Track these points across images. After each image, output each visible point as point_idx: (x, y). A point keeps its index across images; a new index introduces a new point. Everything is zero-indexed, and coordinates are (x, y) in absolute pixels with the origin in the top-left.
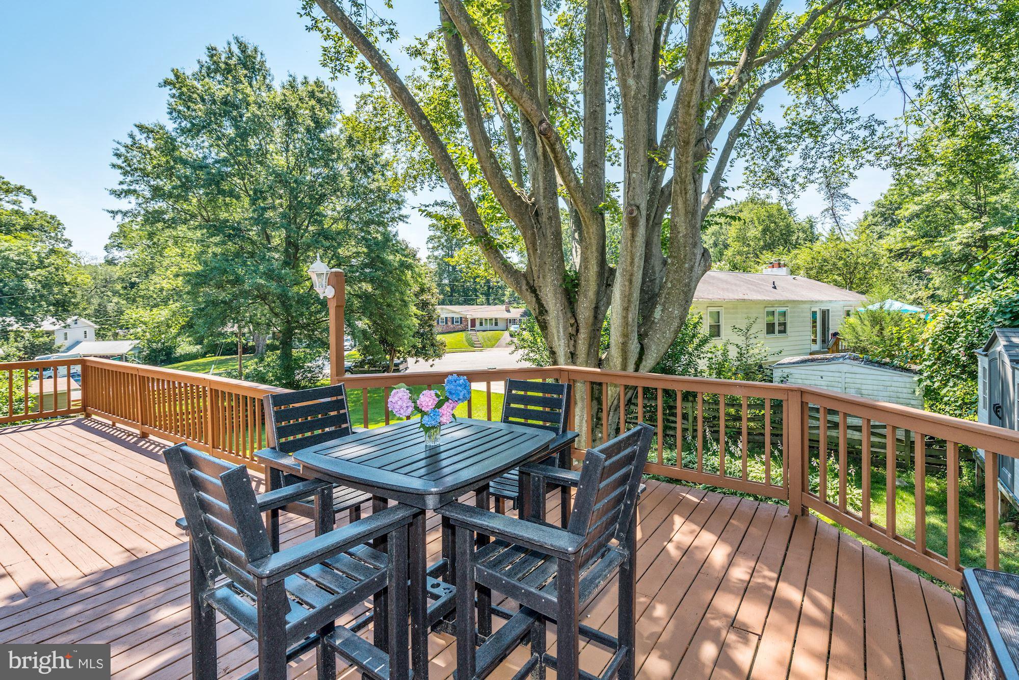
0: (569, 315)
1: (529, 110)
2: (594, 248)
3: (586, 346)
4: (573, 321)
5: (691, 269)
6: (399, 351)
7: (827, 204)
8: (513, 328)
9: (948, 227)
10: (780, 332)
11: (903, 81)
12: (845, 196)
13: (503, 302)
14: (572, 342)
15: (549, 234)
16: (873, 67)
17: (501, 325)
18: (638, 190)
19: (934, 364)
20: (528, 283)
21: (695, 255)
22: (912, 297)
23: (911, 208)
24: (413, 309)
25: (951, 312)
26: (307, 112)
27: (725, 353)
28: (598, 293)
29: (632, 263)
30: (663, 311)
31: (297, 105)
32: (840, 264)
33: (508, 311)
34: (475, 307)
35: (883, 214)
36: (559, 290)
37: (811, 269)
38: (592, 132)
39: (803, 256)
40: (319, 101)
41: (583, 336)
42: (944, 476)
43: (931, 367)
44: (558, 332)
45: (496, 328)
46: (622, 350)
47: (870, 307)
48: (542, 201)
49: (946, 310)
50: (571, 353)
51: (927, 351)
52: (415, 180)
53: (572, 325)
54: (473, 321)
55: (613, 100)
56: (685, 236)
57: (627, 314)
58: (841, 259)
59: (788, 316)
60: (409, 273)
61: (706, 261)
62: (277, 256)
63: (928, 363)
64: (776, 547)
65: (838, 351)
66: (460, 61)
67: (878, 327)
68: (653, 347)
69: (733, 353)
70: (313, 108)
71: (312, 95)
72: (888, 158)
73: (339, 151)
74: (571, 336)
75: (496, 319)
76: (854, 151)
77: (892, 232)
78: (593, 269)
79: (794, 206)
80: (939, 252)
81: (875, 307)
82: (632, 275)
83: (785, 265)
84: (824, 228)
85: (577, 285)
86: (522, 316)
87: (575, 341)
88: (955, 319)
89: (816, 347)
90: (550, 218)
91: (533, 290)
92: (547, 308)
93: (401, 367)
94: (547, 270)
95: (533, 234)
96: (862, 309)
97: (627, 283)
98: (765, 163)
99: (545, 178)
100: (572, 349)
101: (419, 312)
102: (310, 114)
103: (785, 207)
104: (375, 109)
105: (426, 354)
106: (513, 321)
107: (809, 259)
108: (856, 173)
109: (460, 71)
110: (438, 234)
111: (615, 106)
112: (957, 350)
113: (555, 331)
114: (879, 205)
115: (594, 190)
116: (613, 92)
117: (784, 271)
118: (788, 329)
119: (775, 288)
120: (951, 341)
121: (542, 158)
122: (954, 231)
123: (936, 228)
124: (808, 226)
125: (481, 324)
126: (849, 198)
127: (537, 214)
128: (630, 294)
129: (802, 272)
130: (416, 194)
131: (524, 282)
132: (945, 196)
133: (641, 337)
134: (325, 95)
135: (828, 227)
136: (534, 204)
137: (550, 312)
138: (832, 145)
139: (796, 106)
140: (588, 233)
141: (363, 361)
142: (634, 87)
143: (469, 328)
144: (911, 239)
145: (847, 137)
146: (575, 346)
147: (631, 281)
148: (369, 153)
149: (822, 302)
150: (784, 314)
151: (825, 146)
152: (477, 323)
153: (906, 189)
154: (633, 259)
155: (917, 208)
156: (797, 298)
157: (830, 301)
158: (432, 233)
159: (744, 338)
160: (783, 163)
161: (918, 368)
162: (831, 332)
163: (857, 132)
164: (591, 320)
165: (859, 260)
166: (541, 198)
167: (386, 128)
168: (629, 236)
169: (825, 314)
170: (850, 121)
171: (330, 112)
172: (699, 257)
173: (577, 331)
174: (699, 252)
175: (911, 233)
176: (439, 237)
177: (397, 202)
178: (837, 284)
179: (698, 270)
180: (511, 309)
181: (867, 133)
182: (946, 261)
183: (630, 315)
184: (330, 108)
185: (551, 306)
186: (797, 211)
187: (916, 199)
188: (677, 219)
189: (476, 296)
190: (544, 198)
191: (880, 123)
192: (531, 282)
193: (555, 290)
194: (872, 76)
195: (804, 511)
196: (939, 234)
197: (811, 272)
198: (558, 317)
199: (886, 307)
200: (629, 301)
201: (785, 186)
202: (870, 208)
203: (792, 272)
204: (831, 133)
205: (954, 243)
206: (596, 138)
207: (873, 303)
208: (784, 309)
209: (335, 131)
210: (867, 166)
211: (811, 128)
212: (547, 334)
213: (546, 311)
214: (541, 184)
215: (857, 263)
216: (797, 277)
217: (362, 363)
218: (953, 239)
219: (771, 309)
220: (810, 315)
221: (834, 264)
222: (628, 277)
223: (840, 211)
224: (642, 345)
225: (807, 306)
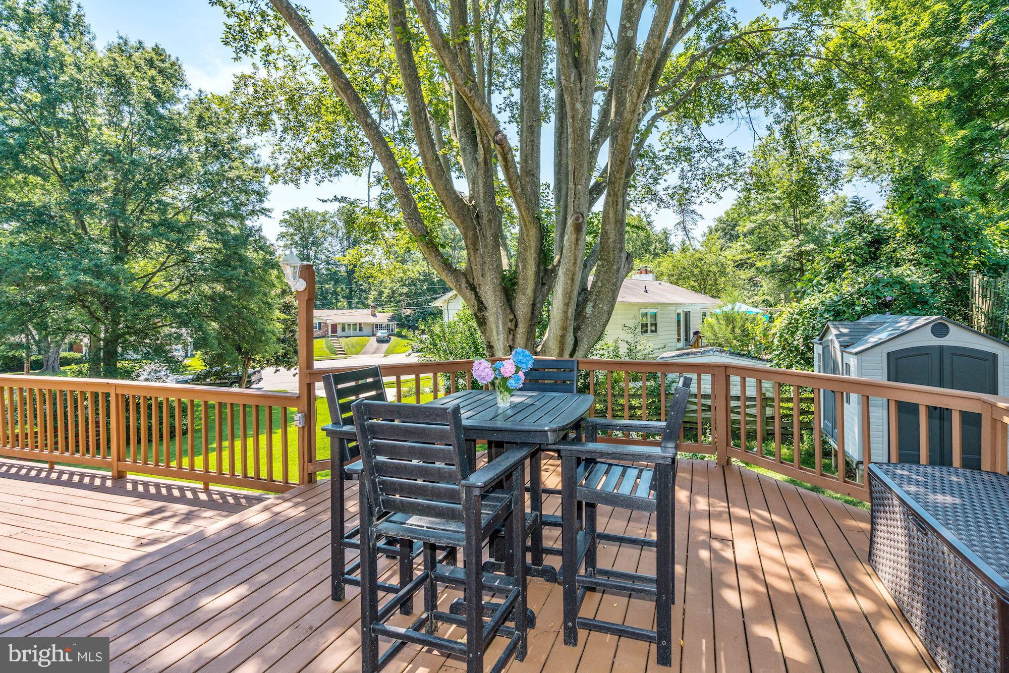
0: (509, 311)
1: (486, 120)
2: (533, 250)
3: (524, 340)
4: (512, 317)
5: (618, 270)
6: (254, 360)
7: (678, 218)
8: (380, 333)
9: (775, 243)
10: (652, 331)
11: (754, 122)
12: (693, 211)
13: (367, 307)
14: (511, 336)
15: (489, 236)
16: (733, 108)
17: (366, 330)
18: (582, 200)
19: (781, 353)
20: (467, 281)
21: (620, 257)
22: (751, 301)
23: (747, 226)
24: (277, 314)
25: (792, 311)
26: (146, 82)
27: (616, 349)
28: (535, 291)
29: (575, 263)
30: (594, 307)
31: (133, 73)
32: (696, 271)
33: (374, 315)
34: (335, 311)
35: (724, 230)
36: (499, 288)
37: (673, 276)
38: (529, 144)
39: (666, 264)
40: (161, 71)
41: (522, 330)
42: (791, 443)
43: (779, 355)
44: (497, 327)
45: (361, 333)
46: (560, 342)
47: (724, 309)
48: (482, 204)
49: (788, 309)
50: (510, 346)
51: (776, 342)
52: (300, 171)
53: (511, 321)
54: (334, 327)
55: (508, 109)
56: (614, 242)
57: (567, 309)
58: (697, 266)
59: (659, 316)
60: (275, 272)
61: (629, 263)
62: (105, 249)
63: (776, 353)
64: (718, 486)
65: (698, 347)
66: (409, 65)
67: (731, 326)
68: (585, 339)
69: (623, 350)
70: (153, 79)
71: (151, 63)
72: (742, 183)
73: (188, 132)
74: (510, 330)
75: (360, 324)
76: (720, 176)
77: (733, 245)
78: (531, 269)
79: (652, 219)
80: (769, 263)
81: (728, 308)
82: (574, 274)
83: (651, 272)
84: (676, 240)
85: (515, 284)
86: (389, 320)
87: (514, 335)
88: (795, 316)
89: (681, 344)
90: (490, 221)
91: (473, 288)
92: (486, 305)
93: (254, 378)
94: (487, 269)
95: (475, 235)
96: (718, 311)
97: (569, 282)
98: (644, 180)
99: (485, 183)
100: (511, 343)
101: (282, 316)
102: (149, 86)
103: (645, 219)
104: (256, 92)
105: (288, 363)
106: (379, 326)
107: (670, 267)
108: (722, 194)
109: (410, 75)
110: (291, 230)
111: (510, 115)
112: (798, 340)
113: (493, 326)
114: (720, 220)
115: (532, 197)
116: (508, 101)
117: (650, 277)
118: (659, 329)
119: (646, 291)
120: (793, 334)
121: (482, 164)
122: (780, 246)
123: (766, 243)
124: (663, 237)
125: (343, 329)
126: (696, 213)
127: (478, 216)
128: (572, 291)
129: (665, 278)
130: (298, 187)
131: (464, 280)
132: (772, 217)
133: (576, 329)
134: (167, 65)
135: (680, 239)
136: (475, 207)
137: (489, 308)
138: (703, 169)
139: (669, 132)
140: (527, 236)
141: (209, 372)
142: (581, 111)
143: (330, 334)
144: (749, 251)
145: (715, 164)
146: (513, 340)
147: (573, 280)
148: (224, 137)
149: (685, 304)
150: (655, 316)
151: (698, 169)
152: (339, 329)
153: (744, 209)
154: (575, 260)
155: (753, 225)
156: (666, 301)
157: (692, 304)
158: (284, 230)
159: (632, 335)
160: (660, 181)
161: (769, 357)
162: (692, 331)
163: (723, 160)
164: (529, 315)
165: (711, 269)
166: (482, 201)
167: (269, 113)
168: (574, 241)
169: (687, 315)
170: (718, 151)
171: (175, 85)
172: (624, 260)
173: (516, 326)
174: (624, 256)
175: (748, 247)
176: (292, 235)
177: (259, 194)
178: (693, 288)
179: (623, 271)
180: (377, 314)
181: (731, 162)
182: (774, 270)
183: (570, 310)
184: (175, 81)
185: (490, 302)
186: (654, 224)
187: (752, 218)
188: (608, 227)
189: (336, 299)
190: (484, 202)
191: (741, 155)
192: (471, 280)
193: (494, 288)
194: (733, 115)
195: (728, 462)
196: (768, 249)
197: (672, 279)
198: (497, 312)
199: (736, 309)
200: (570, 297)
201: (662, 201)
202: (713, 225)
203: (657, 278)
204: (703, 159)
205: (780, 256)
206: (533, 149)
207: (725, 305)
208: (654, 311)
209: (179, 107)
210: (729, 189)
211: (684, 153)
212: (485, 330)
213: (486, 308)
214: (481, 188)
215: (710, 271)
216: (663, 283)
217: (207, 375)
218: (779, 253)
219: (645, 311)
220: (675, 316)
221: (692, 272)
222: (570, 276)
223: (689, 226)
224: (575, 337)
225: (674, 308)
